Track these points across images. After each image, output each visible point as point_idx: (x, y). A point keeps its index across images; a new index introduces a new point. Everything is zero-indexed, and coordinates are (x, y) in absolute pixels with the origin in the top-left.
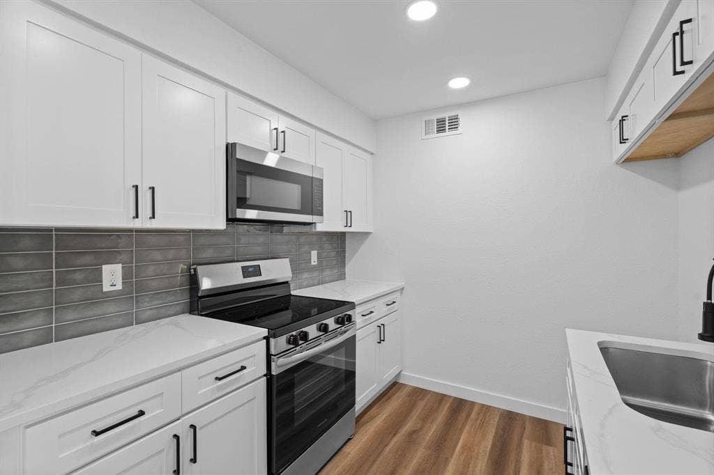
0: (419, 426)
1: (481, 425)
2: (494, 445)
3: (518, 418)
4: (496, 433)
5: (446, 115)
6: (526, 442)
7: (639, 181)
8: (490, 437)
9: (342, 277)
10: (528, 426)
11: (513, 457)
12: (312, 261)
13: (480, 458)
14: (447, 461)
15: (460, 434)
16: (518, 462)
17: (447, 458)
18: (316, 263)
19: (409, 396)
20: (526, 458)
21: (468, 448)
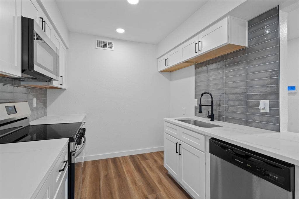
0: (106, 173)
1: (126, 163)
2: (135, 167)
3: (135, 156)
4: (132, 163)
5: (108, 41)
6: (142, 162)
7: (163, 78)
8: (132, 165)
9: (45, 114)
10: (139, 157)
11: (142, 167)
12: (34, 105)
13: (134, 172)
14: (126, 179)
15: (123, 168)
16: (144, 168)
17: (125, 177)
18: (35, 106)
19: (93, 164)
20: (145, 166)
21: (128, 171)
